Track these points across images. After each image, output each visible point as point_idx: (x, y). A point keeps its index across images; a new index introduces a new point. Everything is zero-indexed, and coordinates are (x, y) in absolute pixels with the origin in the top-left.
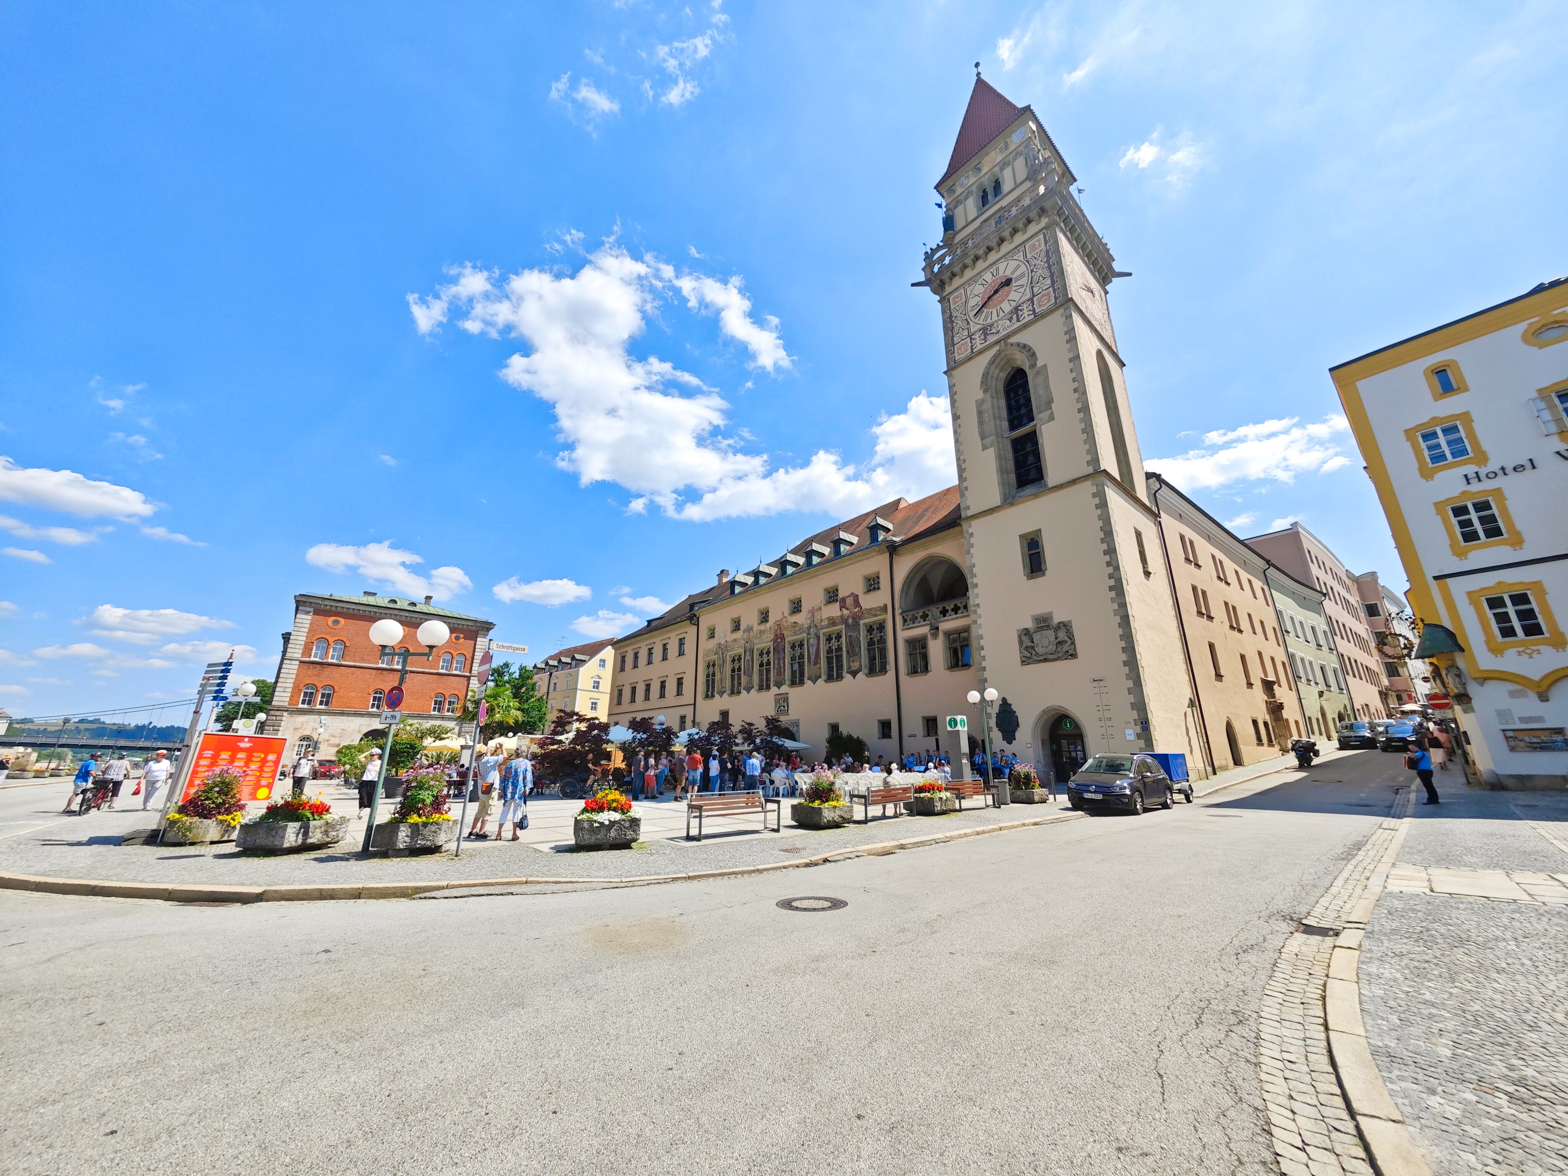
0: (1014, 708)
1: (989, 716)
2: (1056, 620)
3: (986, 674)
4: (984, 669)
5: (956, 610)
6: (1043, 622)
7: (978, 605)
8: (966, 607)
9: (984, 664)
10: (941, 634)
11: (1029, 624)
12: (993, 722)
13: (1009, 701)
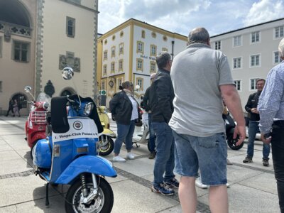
0: (54, 85)
1: (41, 87)
2: (76, 56)
3: (42, 68)
4: (41, 66)
5: (23, 32)
6: (70, 56)
7: (42, 36)
8: (29, 33)
9: (41, 64)
10: (11, 41)
11: (65, 54)
12: (43, 89)
13: (52, 82)
